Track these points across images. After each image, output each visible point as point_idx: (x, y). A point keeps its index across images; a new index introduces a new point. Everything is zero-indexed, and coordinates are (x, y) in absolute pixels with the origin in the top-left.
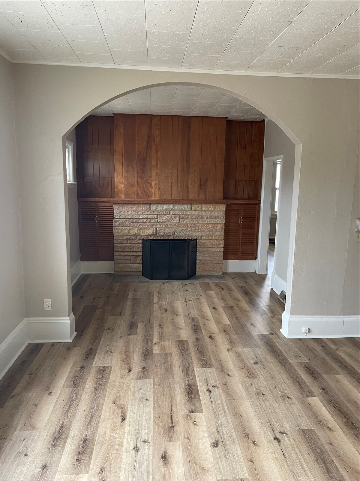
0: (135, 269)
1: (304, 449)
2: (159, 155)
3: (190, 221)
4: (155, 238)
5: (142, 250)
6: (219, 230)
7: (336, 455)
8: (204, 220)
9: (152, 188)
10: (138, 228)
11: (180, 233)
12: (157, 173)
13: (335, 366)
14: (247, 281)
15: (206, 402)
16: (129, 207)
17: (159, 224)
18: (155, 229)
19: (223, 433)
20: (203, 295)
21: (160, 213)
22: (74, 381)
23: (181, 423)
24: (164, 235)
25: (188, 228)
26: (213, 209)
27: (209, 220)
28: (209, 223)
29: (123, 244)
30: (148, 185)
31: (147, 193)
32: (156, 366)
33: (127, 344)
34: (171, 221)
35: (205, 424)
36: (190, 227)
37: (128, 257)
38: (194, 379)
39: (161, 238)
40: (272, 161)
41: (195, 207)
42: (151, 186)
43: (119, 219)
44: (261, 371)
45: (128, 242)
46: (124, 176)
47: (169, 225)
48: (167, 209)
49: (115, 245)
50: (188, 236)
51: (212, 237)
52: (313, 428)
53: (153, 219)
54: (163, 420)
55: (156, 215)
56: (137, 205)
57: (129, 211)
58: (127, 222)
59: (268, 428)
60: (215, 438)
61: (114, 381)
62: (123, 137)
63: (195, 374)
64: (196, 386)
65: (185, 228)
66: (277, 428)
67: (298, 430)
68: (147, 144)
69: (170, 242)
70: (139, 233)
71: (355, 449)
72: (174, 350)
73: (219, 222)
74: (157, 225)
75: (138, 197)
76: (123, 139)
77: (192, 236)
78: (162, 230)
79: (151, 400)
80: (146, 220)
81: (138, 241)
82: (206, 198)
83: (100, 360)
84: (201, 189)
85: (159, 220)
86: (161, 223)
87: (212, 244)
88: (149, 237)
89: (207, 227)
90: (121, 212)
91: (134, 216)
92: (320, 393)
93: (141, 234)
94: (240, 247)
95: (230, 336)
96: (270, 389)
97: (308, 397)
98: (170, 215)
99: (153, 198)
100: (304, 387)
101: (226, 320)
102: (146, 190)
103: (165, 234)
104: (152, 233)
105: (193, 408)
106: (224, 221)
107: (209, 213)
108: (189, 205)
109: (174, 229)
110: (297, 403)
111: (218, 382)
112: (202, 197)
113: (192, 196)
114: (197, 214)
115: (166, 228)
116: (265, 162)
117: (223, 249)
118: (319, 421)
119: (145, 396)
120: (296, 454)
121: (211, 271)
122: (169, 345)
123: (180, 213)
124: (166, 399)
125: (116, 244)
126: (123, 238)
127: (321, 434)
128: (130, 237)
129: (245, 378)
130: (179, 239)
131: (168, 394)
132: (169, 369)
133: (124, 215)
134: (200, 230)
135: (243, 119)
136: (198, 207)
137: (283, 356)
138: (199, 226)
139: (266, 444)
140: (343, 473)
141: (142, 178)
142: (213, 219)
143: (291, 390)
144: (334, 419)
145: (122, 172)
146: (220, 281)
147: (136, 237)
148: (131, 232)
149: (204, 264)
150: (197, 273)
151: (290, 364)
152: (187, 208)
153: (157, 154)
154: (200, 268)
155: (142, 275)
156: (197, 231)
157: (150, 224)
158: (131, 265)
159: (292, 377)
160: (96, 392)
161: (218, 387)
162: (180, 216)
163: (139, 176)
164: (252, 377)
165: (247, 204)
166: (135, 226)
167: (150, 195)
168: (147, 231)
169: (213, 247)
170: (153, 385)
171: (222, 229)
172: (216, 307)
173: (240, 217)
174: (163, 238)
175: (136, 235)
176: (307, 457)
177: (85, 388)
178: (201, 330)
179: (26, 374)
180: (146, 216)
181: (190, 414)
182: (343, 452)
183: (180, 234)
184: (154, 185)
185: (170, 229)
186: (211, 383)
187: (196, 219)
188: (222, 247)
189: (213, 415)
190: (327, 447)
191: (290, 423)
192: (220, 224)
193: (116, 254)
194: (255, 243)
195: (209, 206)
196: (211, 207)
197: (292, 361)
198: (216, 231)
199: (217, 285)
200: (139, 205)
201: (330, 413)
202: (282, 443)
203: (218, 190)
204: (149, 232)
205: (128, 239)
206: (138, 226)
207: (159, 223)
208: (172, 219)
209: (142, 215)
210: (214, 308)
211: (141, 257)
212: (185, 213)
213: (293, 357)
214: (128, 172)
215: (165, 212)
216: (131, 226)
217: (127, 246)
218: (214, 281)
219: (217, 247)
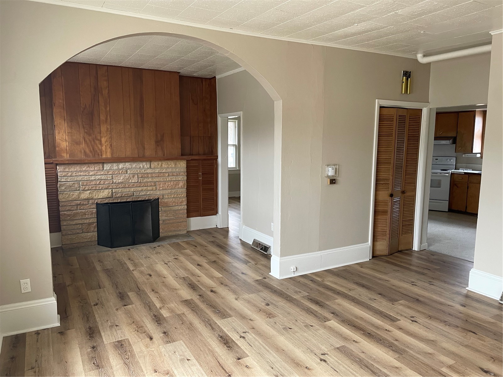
0: (89, 238)
1: (348, 362)
2: (108, 109)
3: (150, 180)
4: (112, 201)
5: (96, 216)
6: (181, 187)
7: (372, 359)
8: (165, 177)
9: (102, 145)
10: (90, 191)
11: (139, 193)
12: (107, 129)
13: (330, 293)
14: (213, 236)
15: (245, 347)
16: (78, 167)
17: (115, 186)
18: (110, 191)
19: (277, 368)
20: (180, 255)
21: (116, 173)
22: (94, 363)
23: (235, 370)
24: (121, 197)
25: (148, 187)
26: (173, 166)
27: (170, 177)
28: (170, 180)
29: (71, 212)
30: (97, 142)
31: (97, 151)
32: (176, 328)
33: (129, 314)
34: (129, 181)
35: (257, 365)
36: (151, 186)
37: (78, 225)
38: (222, 331)
39: (118, 200)
40: (226, 117)
41: (154, 164)
42: (101, 144)
43: (66, 182)
44: (277, 311)
45: (78, 208)
46: (66, 132)
47: (127, 186)
48: (123, 168)
49: (61, 213)
50: (149, 196)
51: (175, 195)
52: (344, 345)
53: (108, 180)
54: (217, 373)
55: (111, 176)
56: (87, 165)
57: (77, 173)
58: (76, 186)
59: (311, 354)
60: (274, 374)
61: (141, 351)
62: (63, 88)
63: (219, 326)
64: (227, 336)
65: (145, 188)
66: (318, 352)
67: (334, 349)
68: (94, 97)
69: (132, 203)
70: (91, 196)
71: (382, 352)
72: (184, 309)
73: (181, 179)
74: (112, 186)
75: (85, 156)
76: (64, 90)
77: (153, 195)
78: (118, 191)
79: (192, 358)
80: (99, 181)
81: (90, 206)
82: (164, 155)
83: (109, 335)
84: (158, 145)
85: (114, 181)
86: (117, 183)
87: (174, 202)
88: (104, 201)
89: (168, 185)
90: (68, 173)
91: (84, 178)
92: (333, 317)
93: (94, 198)
94: (202, 203)
95: (229, 287)
96: (293, 323)
97: (325, 322)
98: (127, 174)
99: (104, 156)
100: (317, 315)
101: (217, 274)
102: (95, 147)
103: (123, 195)
104: (108, 195)
105: (238, 355)
106: (185, 178)
107: (170, 170)
108: (148, 163)
109: (133, 190)
110: (320, 329)
111: (245, 328)
112: (160, 154)
113: (148, 153)
114: (157, 172)
115: (123, 189)
116: (220, 118)
117: (186, 206)
118: (345, 338)
119: (183, 357)
120: (344, 367)
121: (175, 231)
122: (175, 306)
123: (139, 171)
124: (207, 354)
125: (63, 212)
126: (72, 205)
127: (352, 347)
128: (80, 203)
129: (267, 319)
130: (139, 200)
131: (206, 349)
132: (191, 327)
133: (71, 178)
134: (161, 189)
135: (195, 75)
136: (158, 164)
137: (286, 294)
138: (160, 184)
139: (317, 366)
140: (385, 371)
141: (90, 135)
142: (174, 176)
143: (310, 320)
144: (354, 333)
145: (64, 128)
146: (189, 239)
147: (88, 202)
148: (81, 196)
149: (167, 224)
150: (160, 234)
151: (295, 299)
152: (146, 166)
153: (106, 108)
154: (163, 229)
155: (98, 244)
156: (158, 190)
157: (106, 186)
158: (83, 235)
159: (304, 309)
160: (128, 367)
161: (248, 332)
162: (139, 174)
163: (86, 132)
164: (272, 317)
165: (205, 160)
166: (86, 189)
167: (100, 154)
168: (101, 194)
169: (176, 206)
170: (185, 346)
171: (184, 187)
172: (200, 264)
173: (199, 173)
174: (121, 200)
175: (88, 199)
176: (352, 366)
177: (112, 366)
178: (199, 287)
179: (25, 370)
180: (99, 177)
181: (238, 361)
182: (375, 355)
183: (140, 195)
184: (104, 142)
185: (128, 190)
186: (240, 330)
187: (157, 177)
188: (185, 205)
189: (259, 356)
190: (362, 355)
191: (325, 345)
192: (182, 181)
193: (63, 223)
194: (215, 198)
195: (169, 163)
196: (172, 164)
197: (296, 297)
198: (179, 188)
199: (188, 243)
200: (90, 165)
201: (348, 330)
202: (328, 362)
203: (176, 147)
204: (103, 195)
205: (77, 205)
206: (89, 189)
207: (115, 184)
208: (130, 178)
209: (94, 176)
210: (198, 265)
211: (95, 224)
212: (144, 171)
213: (294, 293)
214: (71, 128)
215: (121, 171)
216: (81, 189)
217: (77, 213)
218: (182, 240)
219: (180, 205)
